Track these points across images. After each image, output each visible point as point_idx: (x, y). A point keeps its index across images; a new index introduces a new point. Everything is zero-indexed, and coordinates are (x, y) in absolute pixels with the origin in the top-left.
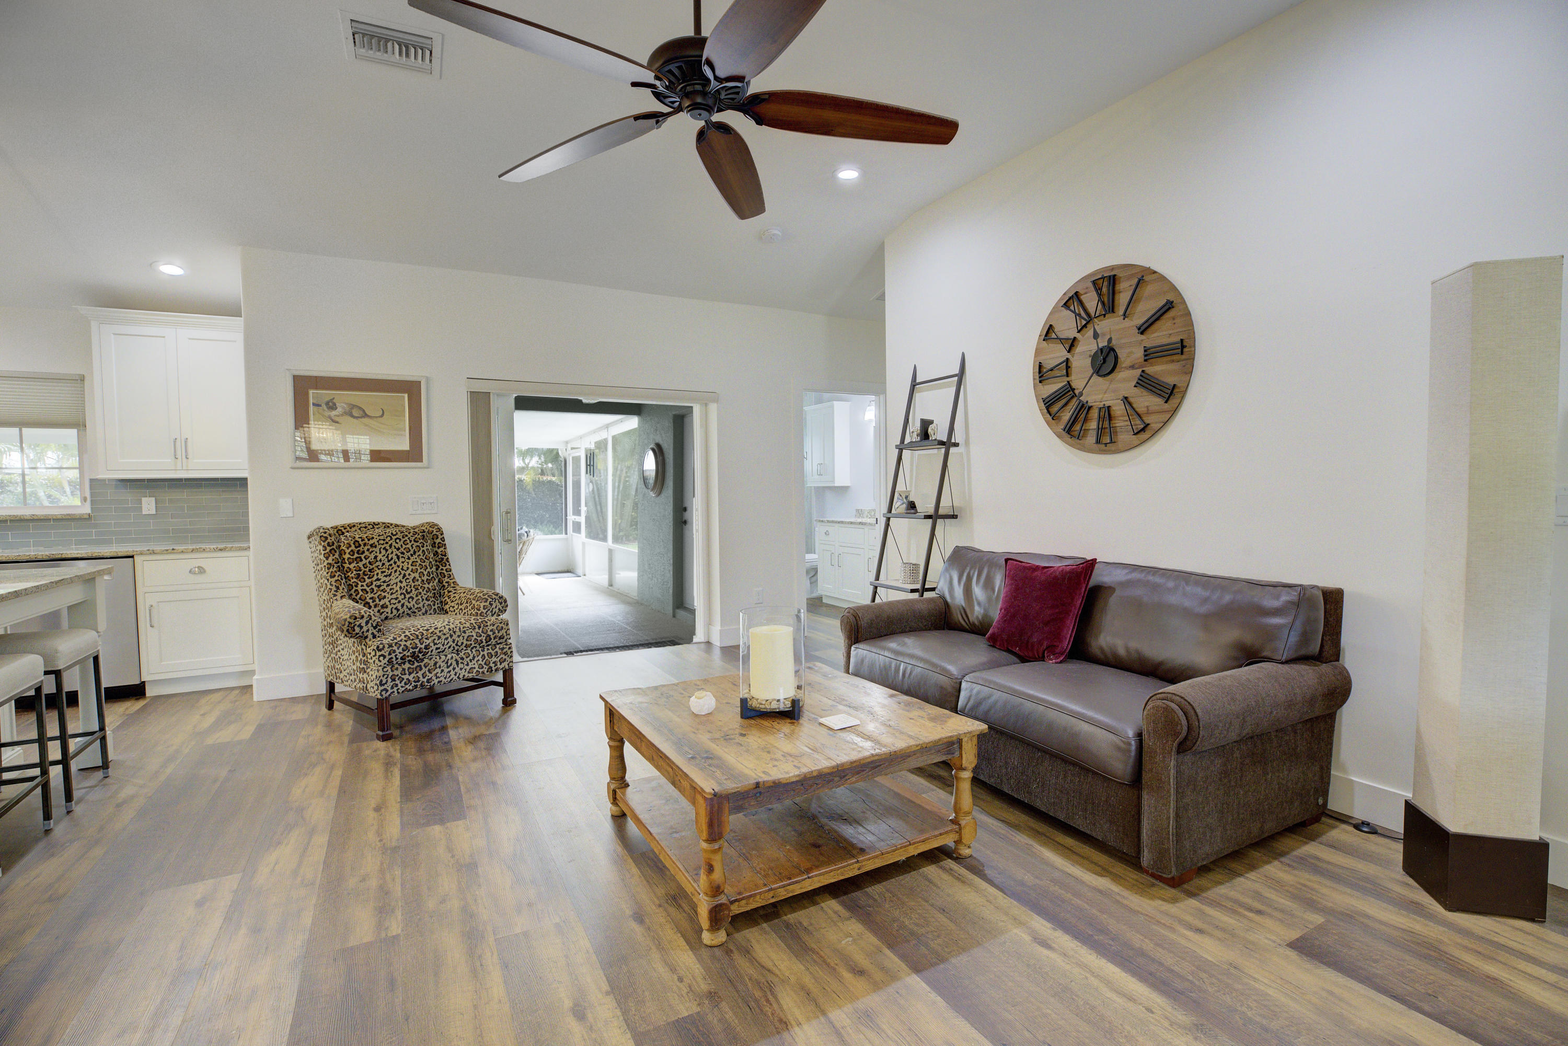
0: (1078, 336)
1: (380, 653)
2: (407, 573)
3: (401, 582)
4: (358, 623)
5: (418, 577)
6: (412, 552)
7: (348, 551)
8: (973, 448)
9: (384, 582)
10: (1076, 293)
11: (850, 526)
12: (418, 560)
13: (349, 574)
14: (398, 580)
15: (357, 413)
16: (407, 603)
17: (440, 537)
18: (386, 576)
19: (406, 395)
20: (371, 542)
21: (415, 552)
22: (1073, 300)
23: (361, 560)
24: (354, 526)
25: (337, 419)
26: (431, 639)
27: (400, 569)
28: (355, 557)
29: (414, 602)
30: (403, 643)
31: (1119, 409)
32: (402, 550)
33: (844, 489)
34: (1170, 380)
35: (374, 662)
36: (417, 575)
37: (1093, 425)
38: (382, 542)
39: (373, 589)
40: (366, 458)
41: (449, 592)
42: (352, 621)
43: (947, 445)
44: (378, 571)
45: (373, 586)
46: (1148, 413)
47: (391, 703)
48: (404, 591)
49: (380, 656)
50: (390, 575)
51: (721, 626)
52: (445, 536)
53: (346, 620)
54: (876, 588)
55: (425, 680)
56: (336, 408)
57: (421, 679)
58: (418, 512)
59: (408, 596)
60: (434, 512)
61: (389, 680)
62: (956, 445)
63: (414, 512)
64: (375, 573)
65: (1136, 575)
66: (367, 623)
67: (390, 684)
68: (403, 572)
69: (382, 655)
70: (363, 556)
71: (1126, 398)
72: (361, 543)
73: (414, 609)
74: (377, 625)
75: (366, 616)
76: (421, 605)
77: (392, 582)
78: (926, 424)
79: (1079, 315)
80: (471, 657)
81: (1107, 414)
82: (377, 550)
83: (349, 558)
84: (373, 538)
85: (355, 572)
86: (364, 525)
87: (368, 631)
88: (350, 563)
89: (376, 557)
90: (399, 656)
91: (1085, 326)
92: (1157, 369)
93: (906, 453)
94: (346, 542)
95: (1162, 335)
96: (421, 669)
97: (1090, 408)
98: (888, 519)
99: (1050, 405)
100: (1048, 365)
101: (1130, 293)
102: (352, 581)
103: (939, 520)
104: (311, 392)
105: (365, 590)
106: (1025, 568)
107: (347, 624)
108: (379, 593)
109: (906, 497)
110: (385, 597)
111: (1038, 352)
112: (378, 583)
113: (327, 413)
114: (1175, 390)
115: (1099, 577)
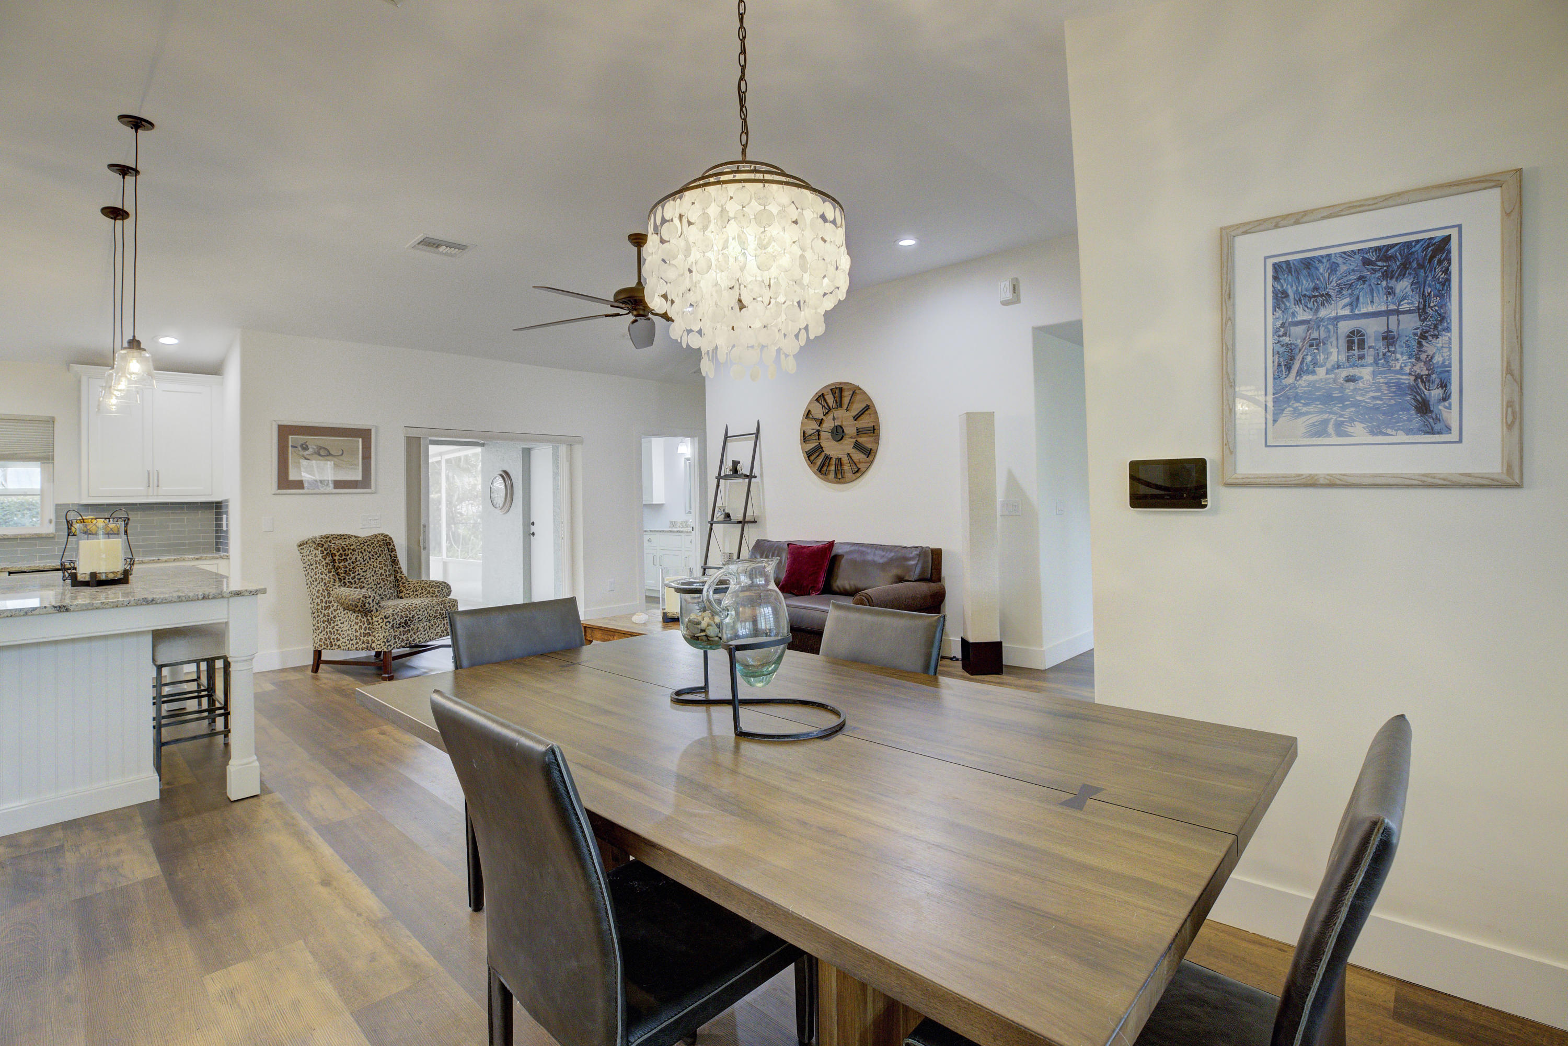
0: (824, 418)
1: (387, 620)
2: (377, 570)
3: (373, 576)
4: (367, 601)
5: (383, 573)
6: (378, 555)
7: (338, 554)
8: (766, 479)
9: (363, 576)
10: (823, 394)
11: (669, 534)
12: (382, 560)
13: (339, 570)
14: (371, 575)
15: (324, 453)
16: (378, 591)
17: (392, 544)
18: (364, 572)
19: (360, 440)
20: (352, 547)
21: (380, 555)
22: (820, 398)
23: (347, 561)
24: (329, 537)
25: (307, 457)
26: (415, 611)
27: (372, 567)
28: (343, 558)
29: (382, 591)
30: (400, 614)
31: (845, 460)
32: (372, 553)
33: (659, 506)
34: (869, 446)
35: (381, 627)
36: (383, 571)
37: (833, 468)
38: (359, 547)
39: (355, 581)
40: (331, 485)
41: (403, 583)
42: (364, 599)
43: (750, 477)
44: (358, 568)
45: (356, 579)
46: (860, 462)
47: (393, 656)
48: (376, 583)
49: (386, 622)
50: (366, 571)
51: (585, 608)
52: (394, 543)
53: (360, 599)
54: (705, 570)
55: (412, 639)
56: (308, 449)
57: (410, 639)
58: (366, 526)
59: (378, 586)
60: (378, 526)
61: (393, 639)
62: (755, 477)
63: (363, 527)
64: (357, 569)
65: (853, 548)
66: (373, 601)
67: (393, 641)
68: (374, 569)
69: (388, 622)
70: (348, 558)
71: (849, 454)
72: (346, 548)
73: (382, 596)
74: (379, 603)
75: (372, 596)
76: (386, 593)
77: (368, 576)
78: (735, 464)
79: (824, 406)
80: (437, 625)
81: (839, 462)
82: (356, 553)
83: (339, 559)
84: (352, 545)
85: (343, 569)
86: (334, 536)
87: (373, 606)
88: (339, 563)
89: (356, 558)
90: (398, 622)
91: (827, 413)
92: (863, 440)
93: (722, 481)
94: (336, 547)
95: (864, 422)
96: (410, 632)
97: (831, 458)
98: (712, 525)
99: (809, 455)
100: (809, 432)
101: (849, 398)
102: (342, 575)
103: (746, 525)
104: (290, 437)
105: (350, 582)
106: (798, 548)
107: (361, 601)
108: (360, 584)
109: (724, 510)
110: (364, 587)
111: (803, 424)
112: (359, 577)
113: (302, 453)
114: (872, 452)
115: (837, 550)
